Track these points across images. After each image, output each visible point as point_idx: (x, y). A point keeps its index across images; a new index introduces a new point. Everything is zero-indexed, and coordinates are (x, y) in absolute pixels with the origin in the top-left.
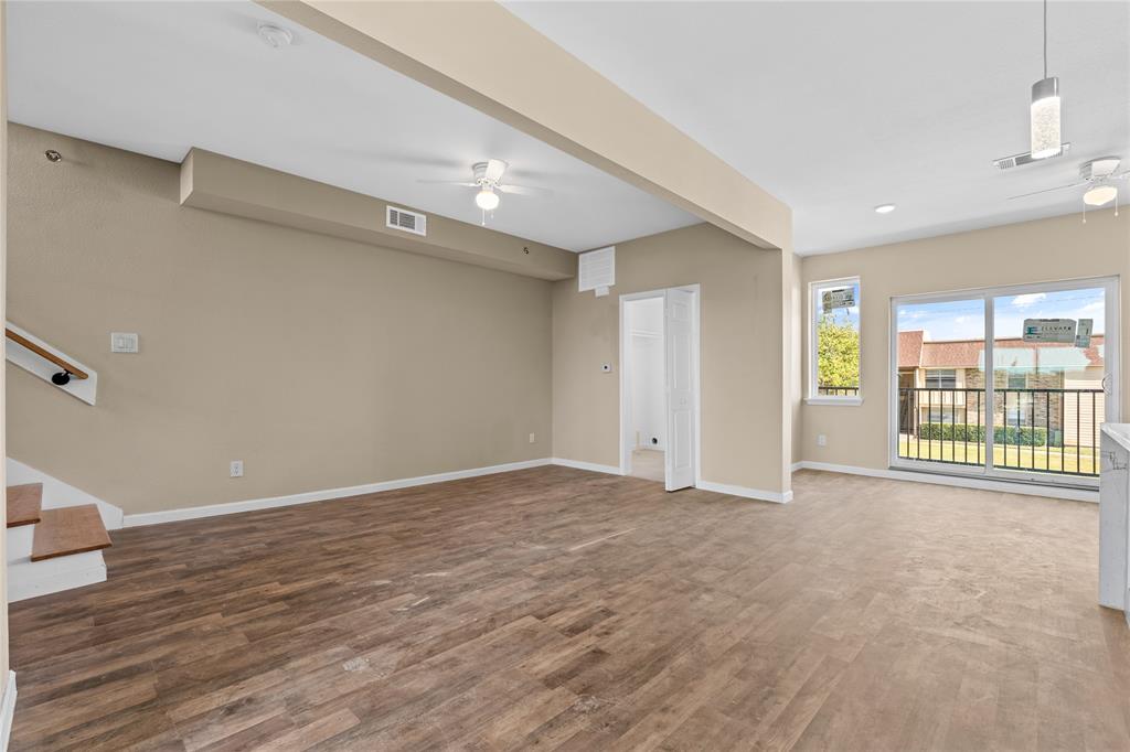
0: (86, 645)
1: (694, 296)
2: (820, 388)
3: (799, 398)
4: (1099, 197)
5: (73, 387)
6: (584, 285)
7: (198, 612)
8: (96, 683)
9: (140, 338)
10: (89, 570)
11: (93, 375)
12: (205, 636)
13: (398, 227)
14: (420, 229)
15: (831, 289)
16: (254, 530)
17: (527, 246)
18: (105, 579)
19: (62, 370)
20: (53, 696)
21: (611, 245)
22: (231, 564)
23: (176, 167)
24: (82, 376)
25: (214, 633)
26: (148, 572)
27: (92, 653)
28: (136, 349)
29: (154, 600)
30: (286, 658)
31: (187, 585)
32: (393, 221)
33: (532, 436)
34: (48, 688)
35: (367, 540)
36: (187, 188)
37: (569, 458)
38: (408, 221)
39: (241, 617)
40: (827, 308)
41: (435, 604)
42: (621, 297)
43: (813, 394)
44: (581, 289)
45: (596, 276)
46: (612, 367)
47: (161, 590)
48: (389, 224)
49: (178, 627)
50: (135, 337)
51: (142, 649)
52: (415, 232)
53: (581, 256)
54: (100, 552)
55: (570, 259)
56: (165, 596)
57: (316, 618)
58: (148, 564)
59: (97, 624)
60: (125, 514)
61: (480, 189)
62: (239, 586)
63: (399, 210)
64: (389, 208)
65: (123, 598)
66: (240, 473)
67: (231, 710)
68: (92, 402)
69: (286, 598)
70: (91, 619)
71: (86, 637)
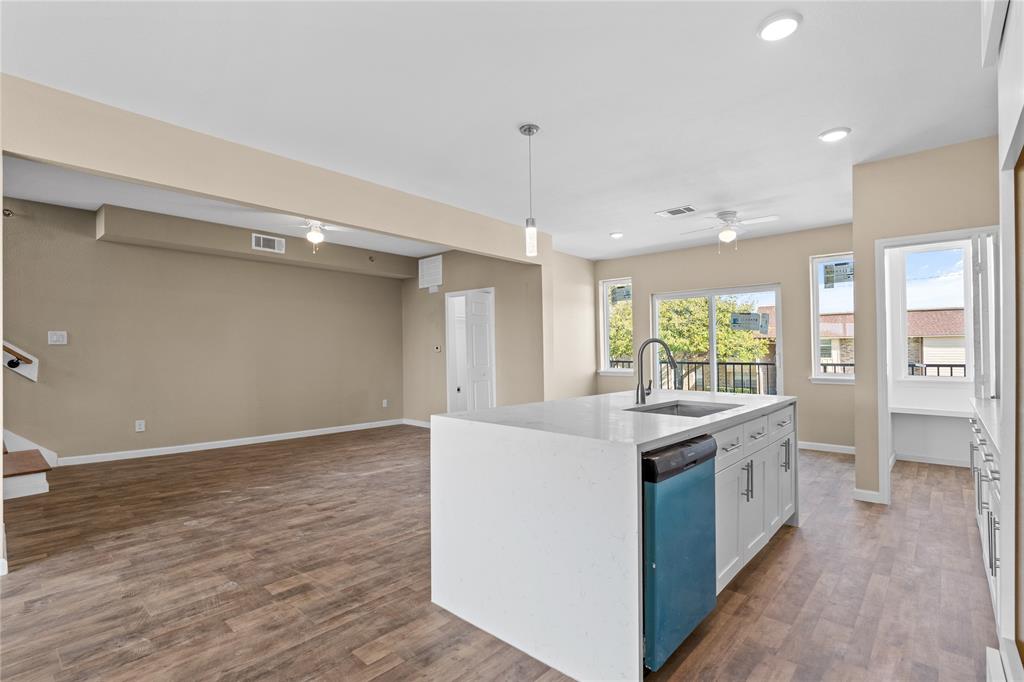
0: (40, 518)
1: (490, 296)
2: (611, 362)
3: (594, 371)
4: (727, 236)
5: (22, 369)
6: (422, 283)
7: (107, 505)
8: (47, 531)
9: (68, 334)
10: (38, 485)
11: (36, 361)
12: (108, 514)
13: (261, 249)
14: (280, 248)
15: (617, 286)
16: (151, 467)
17: (373, 256)
18: (47, 491)
19: (14, 358)
20: (24, 535)
21: (439, 254)
22: (130, 484)
23: (92, 215)
24: (29, 362)
25: (114, 513)
26: (76, 488)
27: (44, 521)
28: (65, 342)
29: (78, 500)
30: (154, 521)
31: (101, 494)
32: (258, 244)
33: (385, 402)
34: (21, 532)
35: (228, 471)
36: (100, 232)
37: (415, 419)
38: (269, 244)
39: (132, 507)
40: (614, 300)
41: (252, 500)
42: (446, 294)
43: (605, 367)
44: (420, 287)
45: (430, 276)
46: (441, 349)
47: (83, 496)
48: (254, 247)
49: (93, 511)
50: (65, 333)
51: (72, 519)
52: (276, 251)
53: (420, 261)
54: (44, 475)
55: (412, 263)
56: (86, 498)
57: (177, 506)
58: (75, 484)
59: (44, 510)
60: (59, 456)
61: (310, 229)
62: (134, 493)
63: (262, 236)
64: (254, 235)
65: (60, 499)
66: (143, 429)
67: (118, 538)
68: (35, 380)
69: (163, 498)
70: (41, 508)
71: (40, 515)
